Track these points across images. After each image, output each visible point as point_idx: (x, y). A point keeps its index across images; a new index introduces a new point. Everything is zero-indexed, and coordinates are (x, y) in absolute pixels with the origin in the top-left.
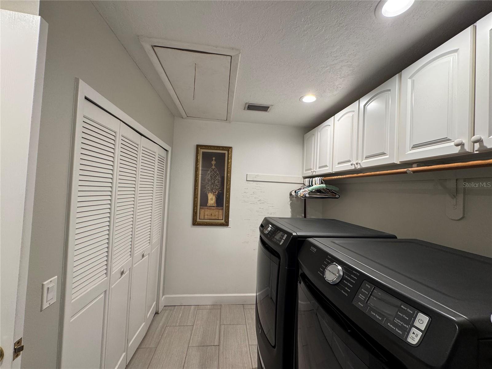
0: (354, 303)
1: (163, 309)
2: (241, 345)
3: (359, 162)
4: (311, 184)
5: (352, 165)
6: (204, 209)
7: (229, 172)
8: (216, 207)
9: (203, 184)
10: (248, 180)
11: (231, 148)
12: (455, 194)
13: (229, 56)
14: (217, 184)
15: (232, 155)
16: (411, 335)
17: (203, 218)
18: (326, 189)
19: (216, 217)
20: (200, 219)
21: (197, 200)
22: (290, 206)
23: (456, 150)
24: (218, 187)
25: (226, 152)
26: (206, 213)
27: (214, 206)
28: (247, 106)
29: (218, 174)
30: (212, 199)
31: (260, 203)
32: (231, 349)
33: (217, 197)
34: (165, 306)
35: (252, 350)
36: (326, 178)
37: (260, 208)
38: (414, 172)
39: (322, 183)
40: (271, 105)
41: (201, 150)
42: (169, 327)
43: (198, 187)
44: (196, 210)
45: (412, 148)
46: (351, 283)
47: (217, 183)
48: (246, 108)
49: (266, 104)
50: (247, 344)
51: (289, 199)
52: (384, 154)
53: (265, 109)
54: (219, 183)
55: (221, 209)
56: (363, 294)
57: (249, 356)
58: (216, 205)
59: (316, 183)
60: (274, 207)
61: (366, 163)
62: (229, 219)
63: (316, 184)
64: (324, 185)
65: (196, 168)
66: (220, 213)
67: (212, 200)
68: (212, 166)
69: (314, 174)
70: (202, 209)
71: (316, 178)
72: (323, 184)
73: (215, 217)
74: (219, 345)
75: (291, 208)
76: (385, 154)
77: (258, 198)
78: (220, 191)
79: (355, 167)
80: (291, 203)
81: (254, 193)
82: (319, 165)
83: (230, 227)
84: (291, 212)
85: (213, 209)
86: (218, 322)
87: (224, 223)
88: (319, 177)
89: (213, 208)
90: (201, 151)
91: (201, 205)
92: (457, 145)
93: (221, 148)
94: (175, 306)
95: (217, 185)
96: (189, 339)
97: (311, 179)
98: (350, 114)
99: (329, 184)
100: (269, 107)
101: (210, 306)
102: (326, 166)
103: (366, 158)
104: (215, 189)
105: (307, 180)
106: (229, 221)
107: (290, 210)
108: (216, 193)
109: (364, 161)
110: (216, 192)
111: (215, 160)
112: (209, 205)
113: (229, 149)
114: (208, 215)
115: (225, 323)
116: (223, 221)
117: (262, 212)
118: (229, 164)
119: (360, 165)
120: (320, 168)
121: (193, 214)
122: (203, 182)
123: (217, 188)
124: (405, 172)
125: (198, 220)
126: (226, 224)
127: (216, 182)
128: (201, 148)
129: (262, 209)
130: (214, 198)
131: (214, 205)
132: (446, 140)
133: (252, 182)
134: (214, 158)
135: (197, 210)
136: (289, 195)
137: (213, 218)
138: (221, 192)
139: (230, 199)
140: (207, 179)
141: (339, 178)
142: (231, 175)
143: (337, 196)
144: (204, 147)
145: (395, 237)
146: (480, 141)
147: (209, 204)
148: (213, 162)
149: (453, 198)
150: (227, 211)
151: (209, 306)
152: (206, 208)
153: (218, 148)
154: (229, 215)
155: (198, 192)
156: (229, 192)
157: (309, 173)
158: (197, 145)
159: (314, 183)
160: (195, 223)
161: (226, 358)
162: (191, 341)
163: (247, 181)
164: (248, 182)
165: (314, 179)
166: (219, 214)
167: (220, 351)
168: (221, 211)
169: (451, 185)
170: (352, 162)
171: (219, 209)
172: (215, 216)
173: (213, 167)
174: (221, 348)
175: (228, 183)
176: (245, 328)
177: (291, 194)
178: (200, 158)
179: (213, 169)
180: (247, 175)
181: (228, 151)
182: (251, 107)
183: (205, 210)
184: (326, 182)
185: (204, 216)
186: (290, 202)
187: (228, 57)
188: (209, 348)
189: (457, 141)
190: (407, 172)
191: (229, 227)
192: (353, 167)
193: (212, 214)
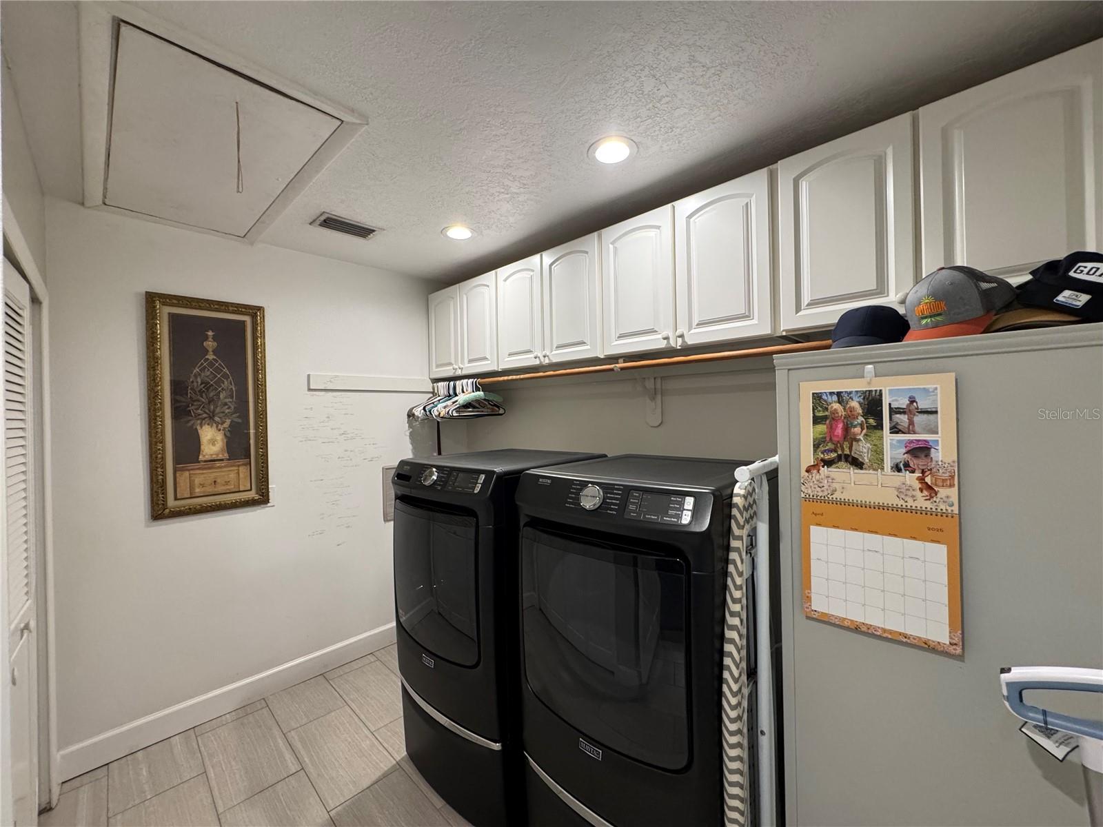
0: (626, 517)
1: (62, 792)
2: (353, 741)
3: (548, 354)
4: (451, 392)
5: (536, 358)
6: (189, 470)
7: (260, 368)
8: (229, 460)
9: (180, 402)
10: (312, 388)
11: (260, 309)
12: (653, 395)
13: (338, 119)
14: (227, 400)
15: (264, 326)
16: (684, 516)
17: (189, 496)
18: (485, 400)
19: (231, 487)
20: (176, 499)
21: (164, 447)
22: (410, 438)
23: (662, 345)
24: (229, 408)
25: (247, 319)
26: (197, 481)
27: (222, 460)
28: (323, 218)
29: (226, 376)
30: (213, 442)
31: (345, 440)
32: (336, 760)
33: (228, 434)
34: (63, 783)
35: (381, 737)
36: (484, 381)
37: (346, 451)
38: (622, 369)
39: (478, 389)
40: (381, 229)
41: (165, 307)
42: (119, 817)
43: (163, 413)
44: (161, 477)
45: (619, 337)
46: (616, 499)
47: (226, 398)
48: (318, 222)
49: (371, 224)
50: (367, 732)
51: (407, 425)
52: (583, 343)
53: (363, 232)
54: (232, 397)
55: (243, 465)
56: (633, 503)
57: (381, 748)
58: (226, 456)
59: (465, 390)
60: (376, 444)
61: (558, 356)
62: (270, 486)
63: (463, 392)
64: (481, 393)
65: (148, 357)
66: (241, 475)
67: (214, 444)
68: (206, 355)
69: (459, 373)
70: (183, 470)
71: (462, 381)
72: (480, 391)
73: (228, 487)
74: (303, 769)
75: (411, 444)
76: (585, 343)
77: (339, 429)
78: (236, 420)
79: (541, 362)
80: (411, 433)
81: (328, 417)
82: (468, 357)
83: (273, 506)
84: (412, 450)
85: (219, 467)
86: (276, 732)
87: (257, 497)
88: (469, 379)
89: (218, 464)
90: (165, 311)
91: (177, 460)
92: (664, 339)
93: (231, 308)
94: (107, 764)
95: (226, 404)
96: (210, 800)
97: (452, 383)
98: (527, 274)
99: (489, 392)
100: (374, 231)
101: (233, 713)
102: (485, 359)
103: (557, 347)
104: (221, 415)
105: (441, 384)
106: (270, 490)
107: (410, 446)
108: (226, 425)
109: (554, 352)
110: (223, 423)
111: (214, 339)
112: (208, 458)
113: (256, 312)
114: (202, 485)
115: (294, 725)
116: (252, 495)
117: (351, 460)
118: (259, 350)
119: (549, 359)
120: (470, 361)
121: (152, 489)
122: (178, 398)
123: (227, 411)
124: (612, 370)
125: (171, 502)
126: (263, 498)
127: (222, 396)
128: (164, 304)
129: (351, 451)
130: (220, 437)
131: (220, 457)
132: (653, 331)
133: (323, 393)
134: (210, 333)
135: (164, 474)
136: (406, 417)
137: (220, 489)
138: (240, 421)
139: (267, 436)
140: (191, 389)
141: (504, 381)
142: (265, 376)
143: (501, 411)
144: (175, 301)
145: (606, 456)
146: (682, 336)
147: (204, 456)
148: (210, 344)
149: (651, 401)
150: (263, 467)
151: (228, 716)
152: (196, 465)
153: (223, 308)
154: (268, 476)
155: (163, 425)
156: (264, 420)
157: (447, 371)
158: (146, 292)
159: (458, 390)
160: (160, 511)
161: (332, 778)
162: (220, 802)
163: (310, 390)
164: (312, 393)
165: (458, 383)
166: (239, 477)
167: (311, 777)
168: (243, 471)
169: (650, 384)
170: (535, 354)
171: (239, 466)
172: (227, 483)
173: (211, 357)
174: (311, 769)
175: (258, 398)
176: (350, 711)
177: (411, 415)
178: (163, 330)
179: (211, 362)
180: (309, 376)
181: (254, 316)
182: (331, 223)
183: (191, 472)
184: (485, 388)
185: (192, 488)
186: (409, 432)
187: (334, 120)
188: (279, 786)
189: (665, 334)
190: (615, 369)
191: (269, 505)
192: (537, 362)
193: (219, 481)
